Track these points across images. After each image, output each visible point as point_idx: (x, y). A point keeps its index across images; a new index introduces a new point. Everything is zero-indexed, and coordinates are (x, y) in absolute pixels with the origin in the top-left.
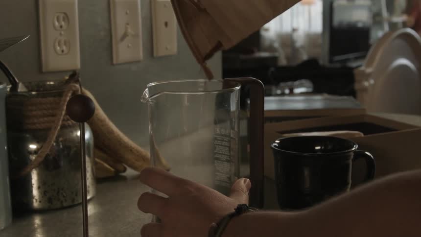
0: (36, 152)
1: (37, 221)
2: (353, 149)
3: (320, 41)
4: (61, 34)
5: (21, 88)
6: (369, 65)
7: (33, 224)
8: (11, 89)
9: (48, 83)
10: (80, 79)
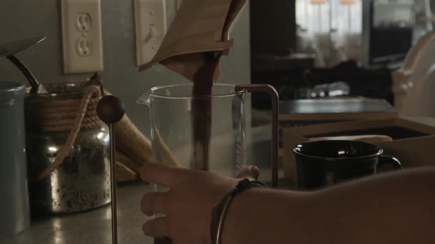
0: (55, 155)
1: (57, 224)
2: (378, 154)
3: (359, 42)
4: (83, 35)
5: (41, 90)
6: (407, 67)
7: (53, 227)
8: (31, 91)
9: (69, 85)
10: (101, 81)
